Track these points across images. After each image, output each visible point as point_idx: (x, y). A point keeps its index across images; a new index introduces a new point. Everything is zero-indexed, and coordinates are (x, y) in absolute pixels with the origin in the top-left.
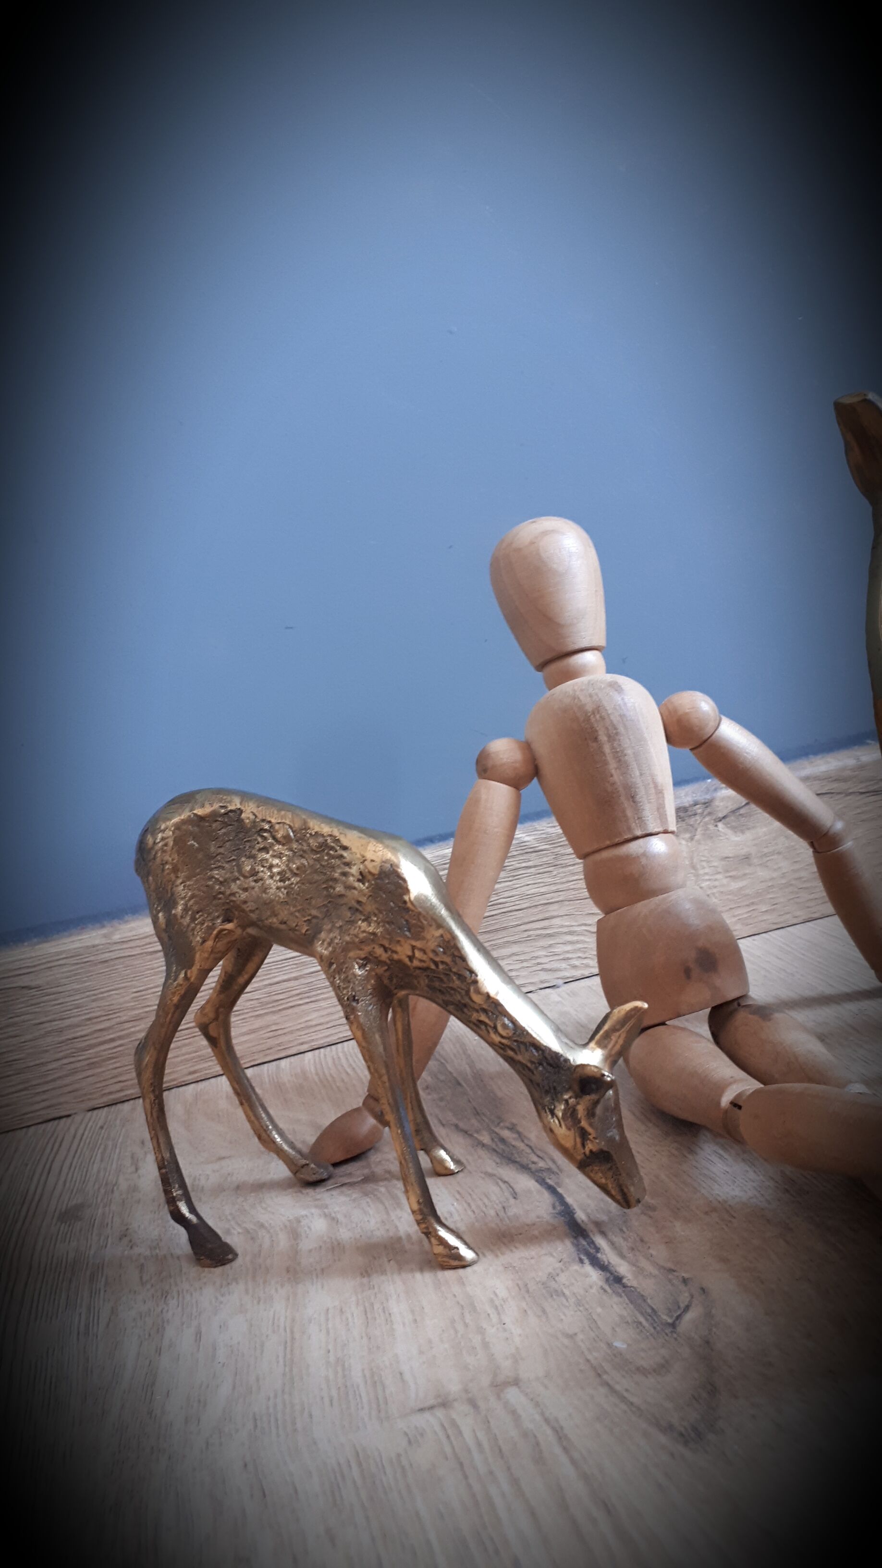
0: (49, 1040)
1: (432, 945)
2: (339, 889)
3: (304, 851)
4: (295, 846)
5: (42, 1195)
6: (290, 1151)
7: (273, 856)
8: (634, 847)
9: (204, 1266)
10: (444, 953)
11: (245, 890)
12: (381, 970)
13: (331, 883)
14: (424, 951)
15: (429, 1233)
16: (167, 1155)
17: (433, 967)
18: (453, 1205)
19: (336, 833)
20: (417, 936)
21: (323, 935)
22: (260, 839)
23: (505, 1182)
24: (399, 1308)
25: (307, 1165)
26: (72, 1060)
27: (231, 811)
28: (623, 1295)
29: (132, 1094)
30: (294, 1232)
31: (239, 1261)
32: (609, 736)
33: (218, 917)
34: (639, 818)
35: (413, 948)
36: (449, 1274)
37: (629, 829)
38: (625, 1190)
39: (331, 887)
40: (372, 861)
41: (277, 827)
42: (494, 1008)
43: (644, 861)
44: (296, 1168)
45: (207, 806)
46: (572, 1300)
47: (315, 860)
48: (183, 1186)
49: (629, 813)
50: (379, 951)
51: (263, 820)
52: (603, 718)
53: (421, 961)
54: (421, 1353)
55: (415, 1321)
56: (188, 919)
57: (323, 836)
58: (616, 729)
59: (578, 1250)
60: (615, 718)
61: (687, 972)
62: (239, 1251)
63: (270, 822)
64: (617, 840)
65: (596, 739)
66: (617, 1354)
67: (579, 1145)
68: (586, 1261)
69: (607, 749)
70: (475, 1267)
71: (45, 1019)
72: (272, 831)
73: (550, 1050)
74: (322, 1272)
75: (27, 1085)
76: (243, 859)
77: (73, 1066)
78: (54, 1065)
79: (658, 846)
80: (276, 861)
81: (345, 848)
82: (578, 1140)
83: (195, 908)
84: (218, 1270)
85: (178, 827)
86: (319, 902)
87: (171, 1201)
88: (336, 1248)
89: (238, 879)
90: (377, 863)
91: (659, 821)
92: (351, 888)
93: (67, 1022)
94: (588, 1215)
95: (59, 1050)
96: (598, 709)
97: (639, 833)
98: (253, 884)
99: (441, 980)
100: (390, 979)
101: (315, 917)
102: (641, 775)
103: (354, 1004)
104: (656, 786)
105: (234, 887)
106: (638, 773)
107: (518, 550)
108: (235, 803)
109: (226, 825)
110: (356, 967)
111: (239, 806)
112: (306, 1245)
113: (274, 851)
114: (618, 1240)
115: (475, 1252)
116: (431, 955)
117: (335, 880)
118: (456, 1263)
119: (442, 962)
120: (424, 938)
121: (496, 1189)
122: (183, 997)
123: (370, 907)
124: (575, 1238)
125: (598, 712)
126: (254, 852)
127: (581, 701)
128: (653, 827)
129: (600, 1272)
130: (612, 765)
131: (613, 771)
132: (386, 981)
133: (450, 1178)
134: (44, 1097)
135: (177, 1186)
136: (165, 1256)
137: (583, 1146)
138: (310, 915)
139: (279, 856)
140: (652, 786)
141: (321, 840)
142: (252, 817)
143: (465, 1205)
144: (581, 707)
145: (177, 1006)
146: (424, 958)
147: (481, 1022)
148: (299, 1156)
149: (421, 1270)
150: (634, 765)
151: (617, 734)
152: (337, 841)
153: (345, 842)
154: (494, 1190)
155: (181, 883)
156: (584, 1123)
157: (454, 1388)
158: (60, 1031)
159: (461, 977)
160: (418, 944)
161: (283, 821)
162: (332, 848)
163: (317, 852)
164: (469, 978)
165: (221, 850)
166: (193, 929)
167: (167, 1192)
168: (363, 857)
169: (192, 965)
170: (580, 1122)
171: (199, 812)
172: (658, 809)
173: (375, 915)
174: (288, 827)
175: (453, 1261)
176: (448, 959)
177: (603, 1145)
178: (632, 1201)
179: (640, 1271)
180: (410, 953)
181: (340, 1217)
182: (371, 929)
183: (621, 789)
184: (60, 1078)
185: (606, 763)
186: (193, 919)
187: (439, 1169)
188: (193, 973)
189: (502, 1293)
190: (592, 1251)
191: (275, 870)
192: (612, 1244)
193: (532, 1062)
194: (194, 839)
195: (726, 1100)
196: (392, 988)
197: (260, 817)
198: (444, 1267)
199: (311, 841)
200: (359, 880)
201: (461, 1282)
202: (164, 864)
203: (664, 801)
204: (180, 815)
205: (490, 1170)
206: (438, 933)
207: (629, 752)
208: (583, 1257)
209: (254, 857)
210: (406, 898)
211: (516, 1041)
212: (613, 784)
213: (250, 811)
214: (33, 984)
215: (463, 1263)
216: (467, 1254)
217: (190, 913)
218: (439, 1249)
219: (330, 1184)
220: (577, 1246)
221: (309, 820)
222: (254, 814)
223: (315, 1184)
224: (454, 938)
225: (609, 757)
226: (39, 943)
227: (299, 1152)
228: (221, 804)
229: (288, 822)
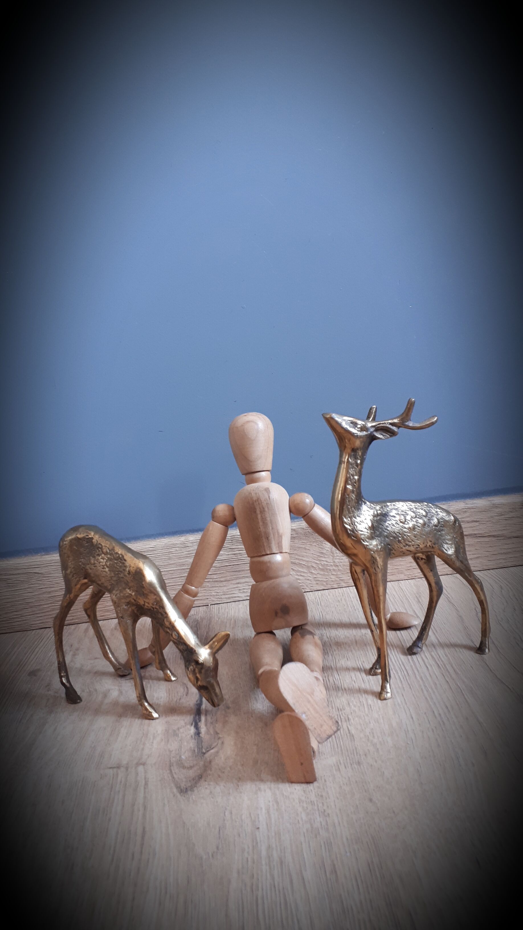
0: (44, 595)
1: (151, 602)
2: (122, 575)
3: (112, 559)
4: (109, 556)
5: (27, 662)
6: (115, 662)
7: (101, 558)
8: (266, 558)
9: (69, 703)
10: (156, 604)
11: (91, 569)
12: (134, 608)
13: (120, 573)
14: (148, 603)
15: (142, 705)
16: (61, 660)
17: (152, 609)
18: (164, 694)
19: (123, 554)
20: (147, 598)
21: (114, 592)
22: (98, 551)
23: (187, 688)
24: (123, 731)
25: (120, 668)
26: (53, 605)
27: (90, 538)
28: (196, 739)
29: (77, 622)
30: (105, 696)
31: (81, 703)
32: (261, 512)
33: (82, 577)
34: (269, 547)
35: (145, 602)
36: (147, 721)
37: (265, 550)
38: (213, 701)
39: (119, 574)
40: (133, 567)
41: (104, 547)
42: (173, 627)
43: (269, 565)
44: (116, 669)
45: (82, 534)
46: (179, 739)
47: (115, 562)
48: (66, 672)
49: (265, 544)
50: (133, 601)
51: (100, 544)
52: (259, 504)
53: (148, 606)
54: (121, 748)
55: (126, 736)
56: (71, 576)
57: (118, 554)
58: (264, 509)
59: (194, 720)
60: (264, 504)
61: (276, 614)
62: (83, 700)
63: (101, 545)
64: (259, 554)
65: (255, 512)
66: (180, 760)
67: (195, 682)
68: (193, 725)
69: (259, 516)
70: (157, 721)
71: (43, 587)
72: (101, 548)
73: (190, 646)
74: (107, 713)
75: (33, 613)
76: (91, 557)
77: (53, 607)
78: (45, 606)
79: (278, 558)
80: (102, 560)
81: (125, 560)
82: (195, 680)
83: (74, 572)
84: (73, 706)
85: (71, 541)
86: (115, 579)
87: (61, 677)
88: (116, 704)
89: (89, 564)
90: (135, 568)
91: (278, 548)
92: (125, 576)
93: (53, 589)
94: (206, 707)
95: (49, 600)
96: (258, 499)
97: (268, 553)
98: (93, 567)
99: (155, 615)
100: (138, 611)
101: (113, 584)
102: (272, 529)
103: (122, 619)
104: (278, 533)
105: (88, 567)
106: (271, 528)
107: (237, 428)
108: (92, 534)
109: (87, 542)
110: (124, 605)
111: (93, 536)
112: (107, 701)
113: (102, 556)
114: (209, 718)
115: (158, 714)
116: (151, 605)
117: (121, 572)
118: (150, 717)
119: (156, 608)
120: (149, 599)
121: (182, 690)
122: (69, 603)
123: (131, 584)
124: (196, 715)
125: (258, 500)
126: (95, 555)
127: (252, 495)
128: (275, 551)
129: (195, 730)
130: (261, 524)
131: (261, 527)
132: (136, 612)
133: (169, 683)
134: (41, 618)
135: (63, 672)
136: (58, 697)
137: (197, 682)
138: (111, 583)
139: (103, 559)
140: (276, 534)
141: (117, 555)
142: (96, 542)
143: (168, 695)
144: (252, 498)
145: (66, 607)
146: (149, 606)
147: (168, 632)
148: (118, 664)
149: (139, 718)
150: (270, 525)
151: (264, 511)
152: (123, 556)
153: (125, 557)
154: (181, 690)
155: (71, 562)
156: (198, 675)
157: (124, 762)
158: (50, 592)
159: (162, 615)
160: (147, 601)
161: (106, 545)
162: (121, 559)
163: (116, 560)
164: (165, 615)
165: (85, 552)
166: (73, 580)
167: (60, 674)
168: (130, 565)
169: (72, 593)
170: (196, 674)
171: (79, 536)
172: (278, 543)
173: (132, 588)
174: (107, 548)
175: (149, 717)
176: (158, 607)
177: (205, 684)
178: (216, 705)
179: (208, 732)
180: (143, 603)
181: (124, 692)
182: (130, 592)
183: (263, 534)
184: (48, 611)
185: (258, 523)
186: (73, 576)
187: (167, 678)
188: (72, 596)
189: (159, 732)
190: (198, 721)
191: (101, 564)
192: (206, 720)
193: (183, 649)
194: (76, 546)
195: (261, 671)
196: (139, 614)
197: (99, 542)
198: (147, 718)
199: (115, 555)
200: (128, 574)
201: (149, 725)
202: (65, 553)
203: (282, 540)
204: (72, 536)
205: (185, 682)
206: (155, 597)
207: (268, 519)
208: (193, 723)
209: (94, 557)
210: (143, 583)
211: (178, 641)
212: (260, 532)
213: (96, 538)
214: (40, 572)
215: (153, 718)
216: (155, 715)
217: (72, 574)
218: (145, 712)
219: (128, 677)
220: (194, 718)
221: (115, 547)
222: (97, 541)
223: (123, 676)
224: (161, 600)
225: (260, 521)
226: (44, 555)
227: (119, 662)
228: (87, 534)
229: (108, 546)
